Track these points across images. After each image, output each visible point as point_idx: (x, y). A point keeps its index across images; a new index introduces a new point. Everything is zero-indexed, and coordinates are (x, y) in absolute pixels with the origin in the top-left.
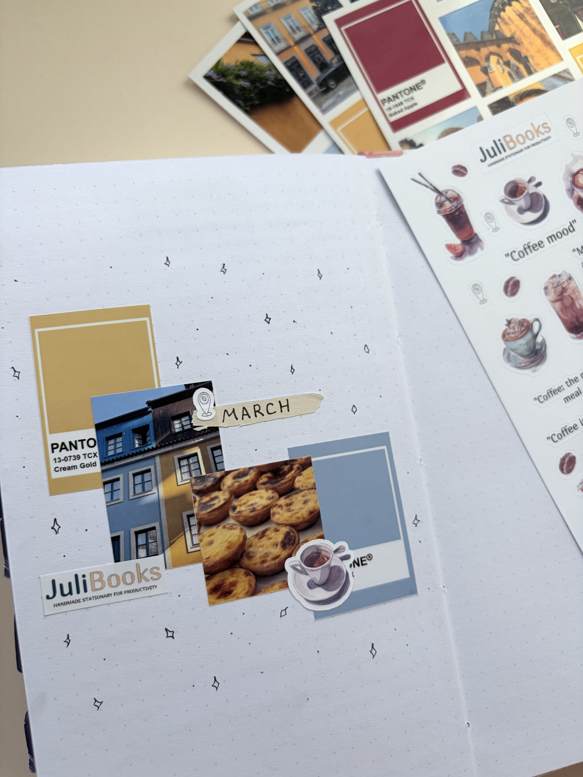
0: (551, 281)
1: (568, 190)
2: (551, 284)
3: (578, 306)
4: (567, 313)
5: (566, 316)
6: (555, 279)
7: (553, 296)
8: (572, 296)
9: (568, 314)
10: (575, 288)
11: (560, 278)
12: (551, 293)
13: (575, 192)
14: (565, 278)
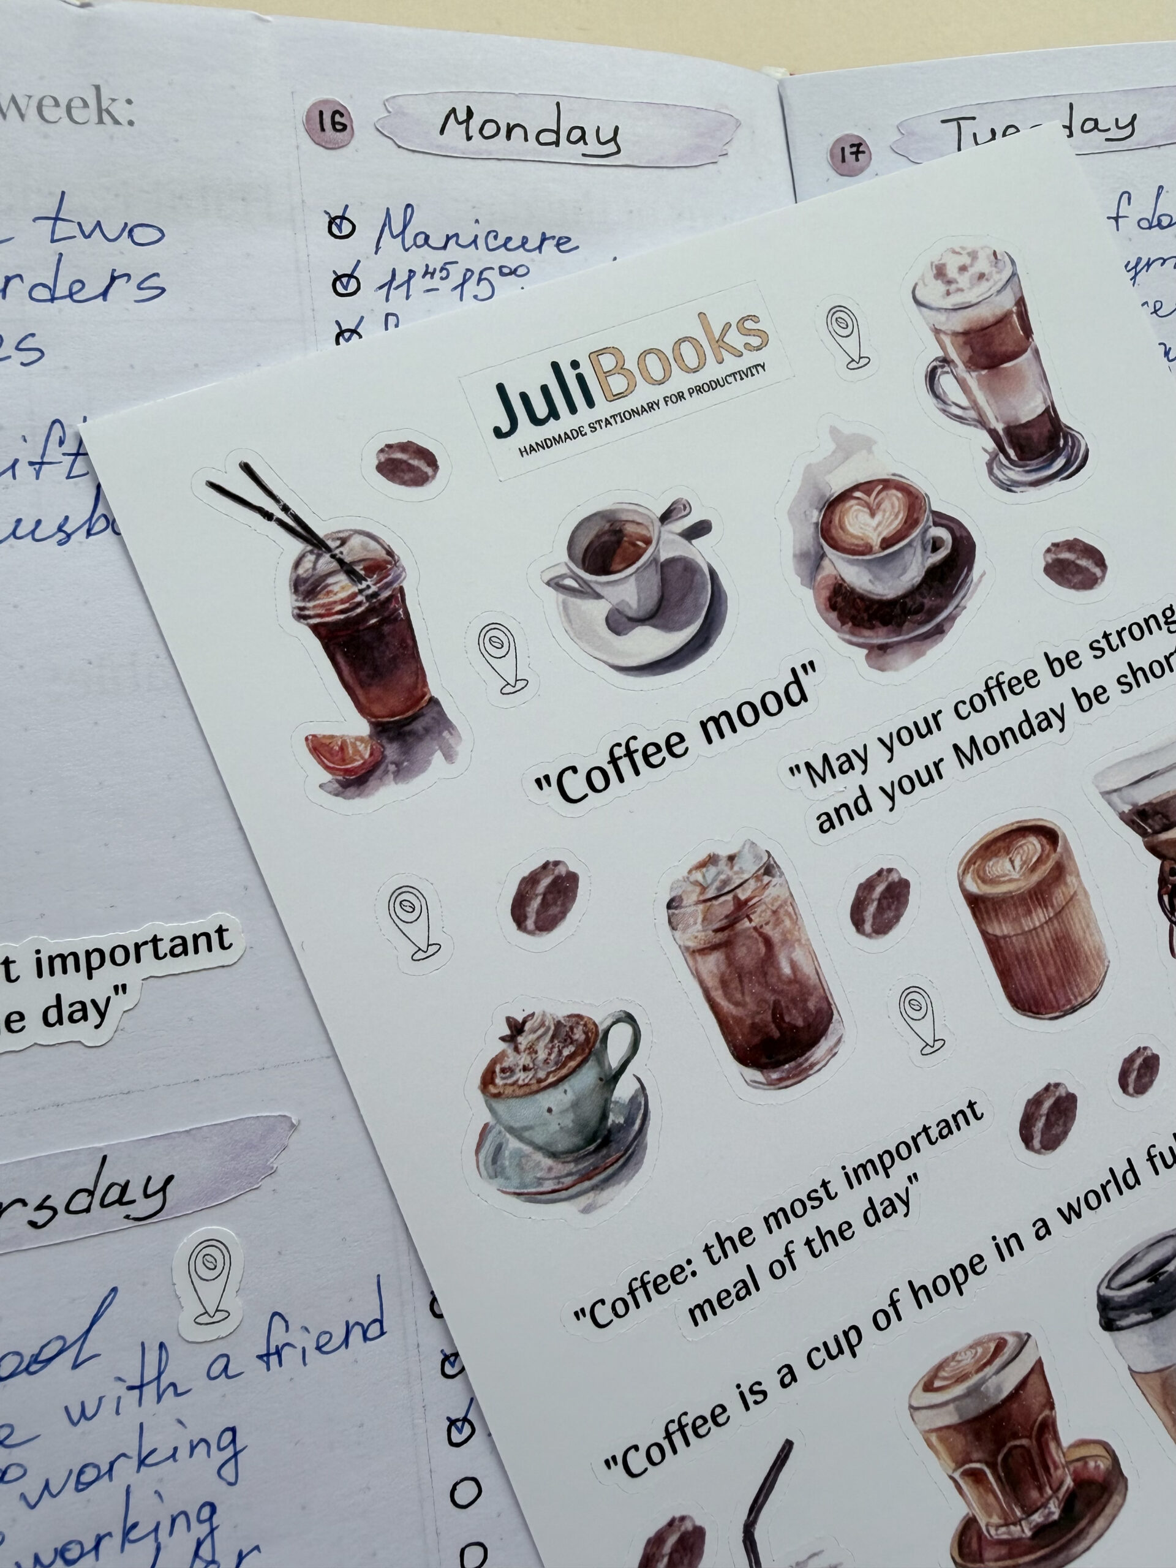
0: (698, 876)
1: (802, 556)
2: (698, 889)
3: (787, 970)
4: (743, 994)
5: (737, 1004)
6: (712, 871)
7: (696, 932)
8: (768, 930)
9: (748, 999)
10: (785, 902)
11: (732, 868)
12: (691, 921)
13: (826, 563)
14: (749, 866)
